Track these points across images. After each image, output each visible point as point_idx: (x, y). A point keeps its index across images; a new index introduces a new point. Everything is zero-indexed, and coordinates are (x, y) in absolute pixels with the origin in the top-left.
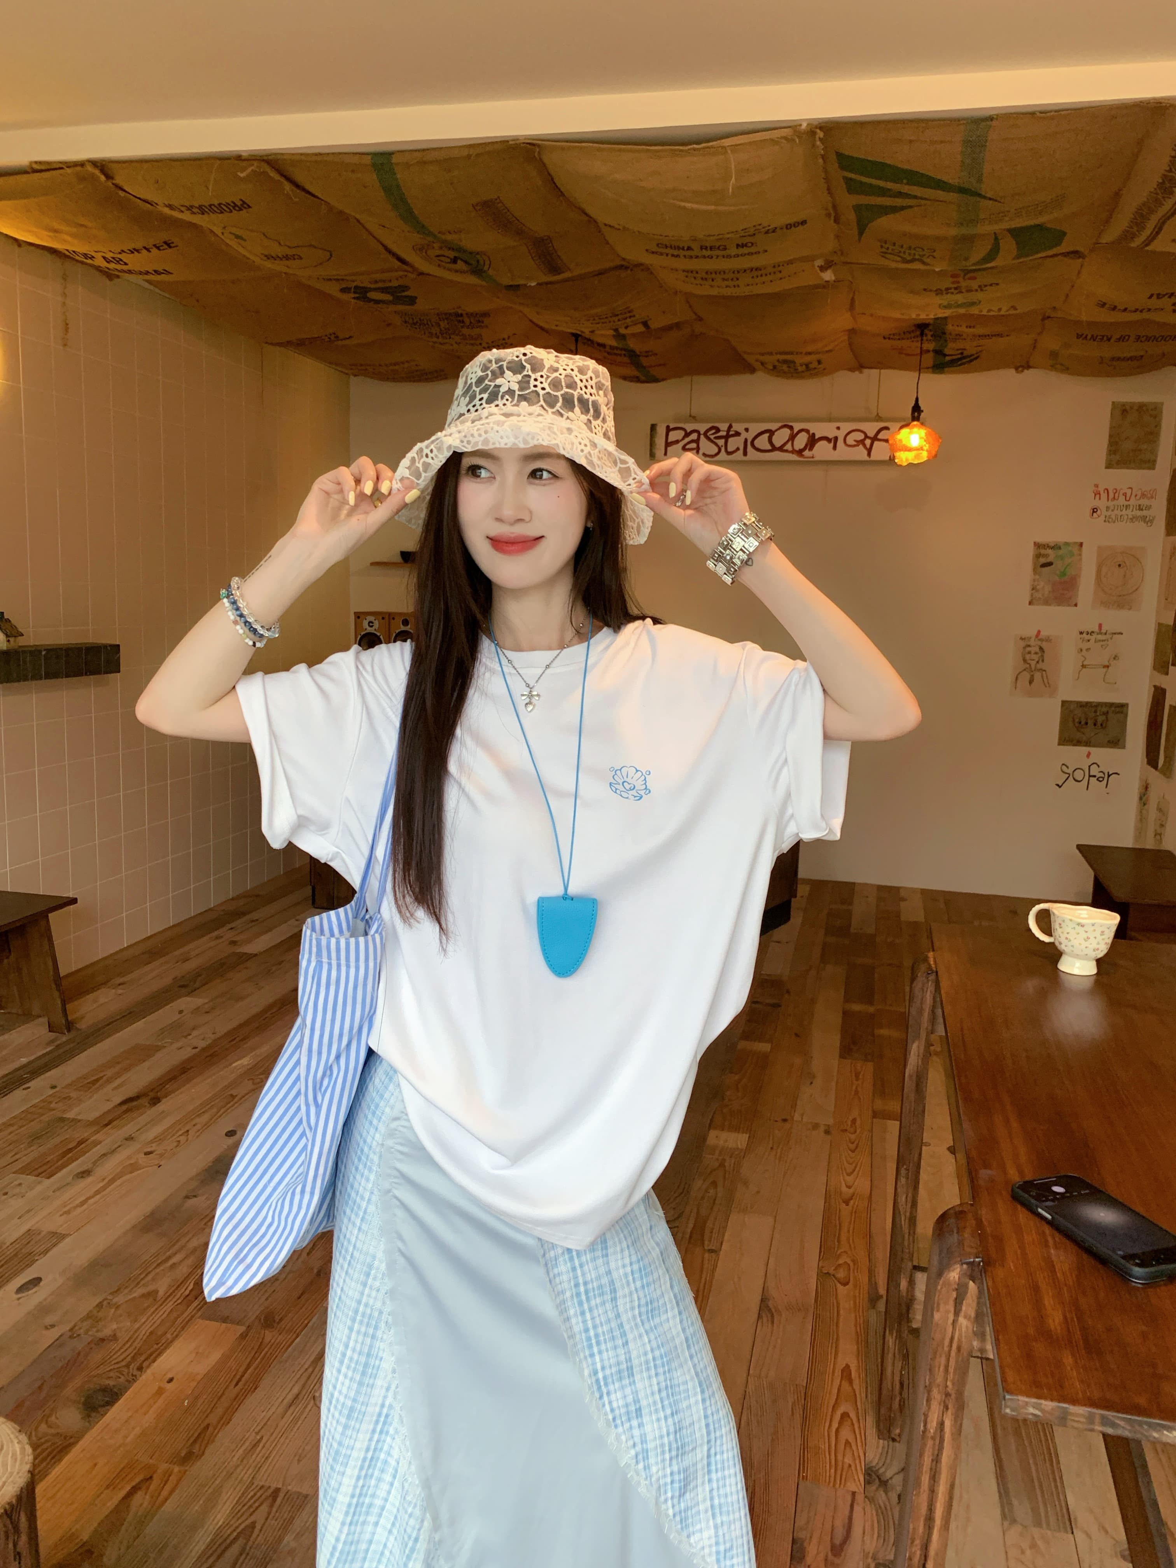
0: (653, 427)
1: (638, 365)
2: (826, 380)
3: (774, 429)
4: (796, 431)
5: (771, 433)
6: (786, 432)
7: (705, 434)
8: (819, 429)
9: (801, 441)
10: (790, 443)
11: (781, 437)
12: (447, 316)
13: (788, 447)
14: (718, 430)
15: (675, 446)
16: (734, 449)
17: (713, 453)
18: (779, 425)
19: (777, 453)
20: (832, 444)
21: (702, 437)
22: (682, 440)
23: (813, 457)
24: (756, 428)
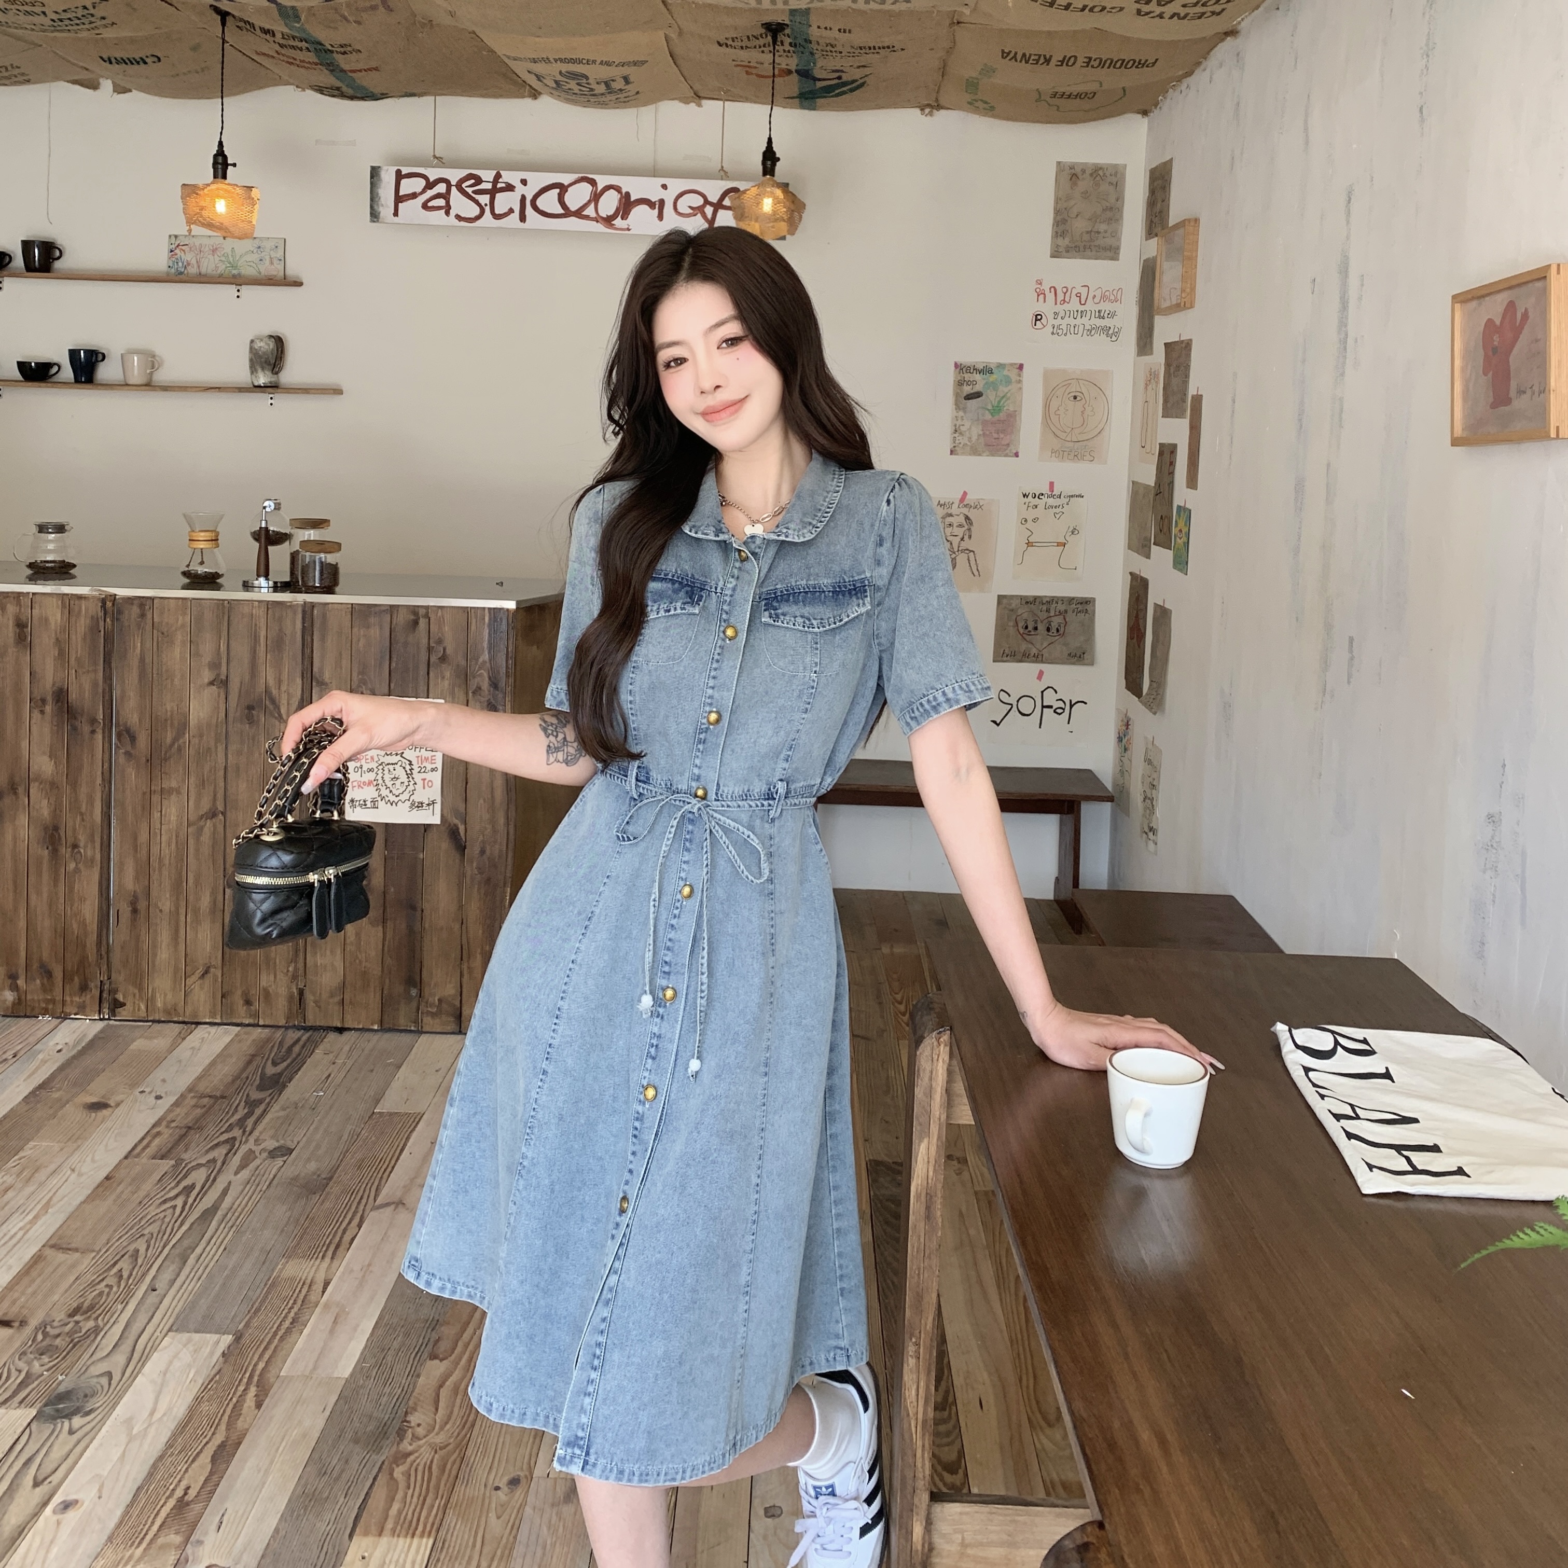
0: (375, 173)
1: (332, 67)
3: (566, 183)
4: (600, 187)
5: (561, 189)
7: (459, 186)
8: (636, 187)
9: (609, 204)
10: (593, 205)
11: (578, 196)
13: (590, 211)
14: (478, 180)
15: (411, 204)
16: (506, 210)
17: (472, 215)
18: (575, 177)
19: (573, 219)
20: (656, 211)
21: (454, 189)
22: (421, 193)
23: (629, 229)
24: (537, 180)
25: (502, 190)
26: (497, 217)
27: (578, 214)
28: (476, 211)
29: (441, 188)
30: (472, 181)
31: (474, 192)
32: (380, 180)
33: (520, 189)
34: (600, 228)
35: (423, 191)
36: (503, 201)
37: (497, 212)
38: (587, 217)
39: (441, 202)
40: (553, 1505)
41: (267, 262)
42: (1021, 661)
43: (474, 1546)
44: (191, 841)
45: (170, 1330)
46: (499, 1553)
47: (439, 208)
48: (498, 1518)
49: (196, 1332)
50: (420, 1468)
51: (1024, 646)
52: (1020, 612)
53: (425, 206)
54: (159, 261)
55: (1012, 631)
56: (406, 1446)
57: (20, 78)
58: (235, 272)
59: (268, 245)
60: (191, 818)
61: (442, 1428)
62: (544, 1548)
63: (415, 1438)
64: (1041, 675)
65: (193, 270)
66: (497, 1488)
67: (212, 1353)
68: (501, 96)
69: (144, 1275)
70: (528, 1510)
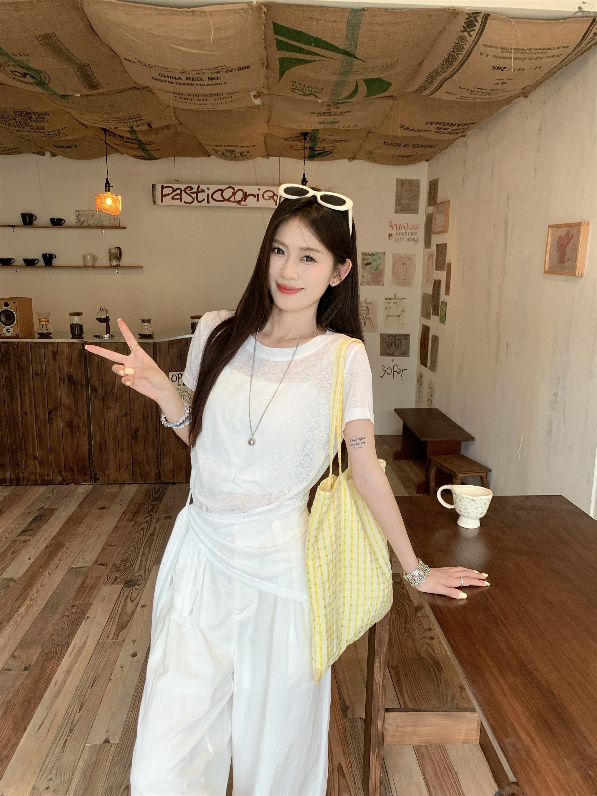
0: (154, 186)
1: (143, 149)
2: (250, 162)
3: (223, 189)
4: (236, 190)
5: (222, 191)
6: (231, 191)
7: (185, 191)
8: (249, 190)
9: (239, 196)
10: (233, 197)
11: (228, 193)
12: (21, 113)
13: (232, 199)
14: (192, 189)
15: (167, 197)
16: (202, 199)
17: (190, 201)
18: (227, 186)
19: (226, 202)
20: (255, 198)
21: (183, 192)
22: (171, 194)
23: (246, 205)
24: (213, 188)
25: (201, 192)
26: (199, 202)
27: (228, 200)
28: (191, 200)
29: (178, 192)
30: (189, 189)
31: (190, 193)
32: (156, 189)
33: (207, 191)
34: (236, 205)
35: (172, 193)
36: (201, 196)
37: (199, 200)
38: (231, 201)
39: (178, 197)
41: (113, 220)
42: (387, 356)
44: (119, 424)
47: (178, 199)
51: (388, 351)
52: (387, 339)
53: (173, 198)
55: (385, 345)
58: (101, 224)
60: (119, 417)
64: (393, 360)
65: (86, 224)
68: (198, 157)
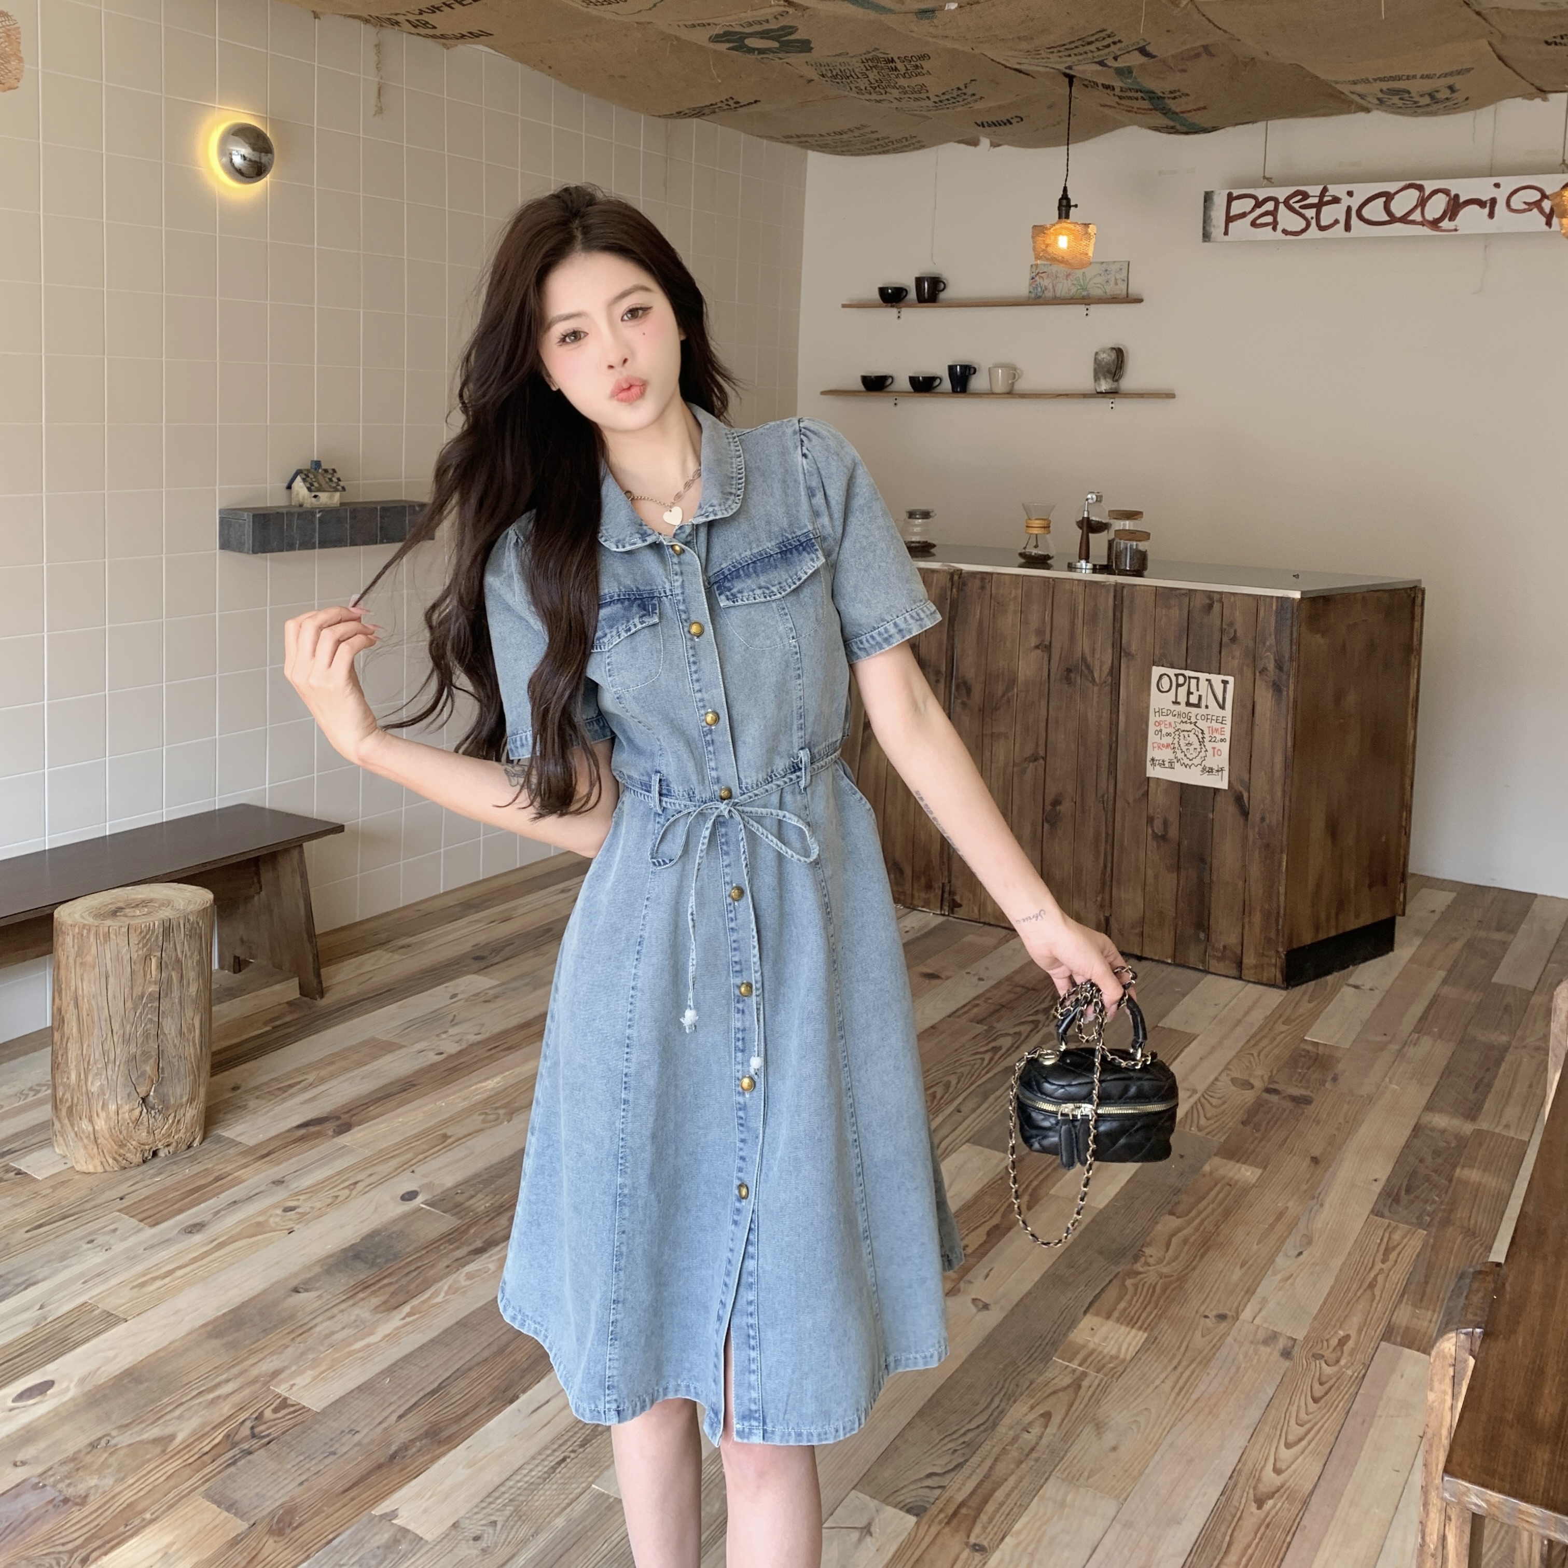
0: (1208, 197)
1: (1167, 111)
2: (1479, 114)
3: (1392, 191)
4: (1427, 193)
5: (1388, 197)
6: (1413, 196)
7: (1286, 203)
8: (1466, 188)
9: (1435, 208)
10: (1419, 210)
11: (1404, 202)
13: (1416, 216)
14: (1305, 196)
15: (1241, 223)
16: (1331, 221)
17: (1299, 229)
18: (1402, 185)
19: (1398, 225)
20: (1487, 210)
21: (1281, 206)
22: (1250, 212)
23: (1456, 230)
24: (1364, 191)
25: (1329, 203)
26: (1322, 228)
27: (1404, 219)
28: (1303, 224)
29: (1270, 206)
30: (1299, 197)
31: (1301, 207)
32: (1213, 203)
33: (1346, 201)
34: (1426, 231)
35: (1253, 210)
36: (1329, 214)
37: (1323, 223)
38: (1413, 222)
39: (1269, 219)
40: (1252, 1342)
41: (1112, 283)
43: (1179, 1348)
44: (1016, 780)
45: (968, 1141)
46: (1199, 1359)
47: (1266, 225)
48: (1203, 1336)
49: (988, 1147)
50: (1147, 1285)
53: (1254, 224)
54: (1021, 287)
56: (1138, 1267)
57: (917, 145)
58: (1085, 293)
59: (1114, 268)
60: (1017, 761)
61: (1168, 1264)
62: (1238, 1369)
63: (1147, 1264)
65: (1049, 294)
66: (1206, 1317)
67: (998, 1165)
68: (1331, 114)
69: (953, 1100)
70: (1229, 1339)
